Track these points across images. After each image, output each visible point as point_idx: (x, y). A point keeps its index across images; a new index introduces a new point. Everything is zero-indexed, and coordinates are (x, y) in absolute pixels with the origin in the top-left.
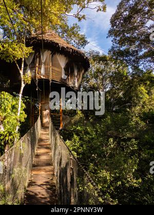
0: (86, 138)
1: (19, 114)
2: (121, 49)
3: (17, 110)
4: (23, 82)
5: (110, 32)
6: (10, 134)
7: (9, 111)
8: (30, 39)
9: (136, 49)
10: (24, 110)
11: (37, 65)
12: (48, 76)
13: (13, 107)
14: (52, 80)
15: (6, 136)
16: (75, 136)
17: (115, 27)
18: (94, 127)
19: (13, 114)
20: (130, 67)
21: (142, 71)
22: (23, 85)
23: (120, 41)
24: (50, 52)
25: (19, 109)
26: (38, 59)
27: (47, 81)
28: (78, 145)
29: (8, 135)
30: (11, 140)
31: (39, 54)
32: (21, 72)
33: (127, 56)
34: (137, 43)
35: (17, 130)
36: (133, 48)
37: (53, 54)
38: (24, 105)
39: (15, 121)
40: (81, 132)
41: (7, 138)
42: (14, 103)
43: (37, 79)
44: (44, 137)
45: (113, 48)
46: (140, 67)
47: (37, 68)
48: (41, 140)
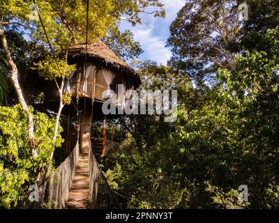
0: (131, 167)
1: (55, 138)
2: (183, 60)
3: (53, 134)
4: (61, 103)
5: (169, 40)
6: (45, 160)
7: (44, 135)
8: (73, 52)
9: (201, 61)
10: (61, 133)
11: (79, 81)
12: (91, 94)
13: (49, 130)
14: (95, 99)
15: (40, 163)
16: (118, 165)
17: (175, 36)
18: (141, 156)
19: (48, 138)
20: (193, 81)
21: (208, 87)
22: (62, 106)
23: (181, 51)
24: (95, 67)
25: (56, 132)
26: (80, 74)
27: (89, 100)
28: (120, 174)
29: (42, 161)
30: (45, 167)
31: (82, 69)
32: (61, 91)
33: (189, 69)
34: (201, 55)
35: (52, 156)
36: (197, 60)
37: (98, 69)
38: (61, 128)
39: (51, 146)
40: (125, 161)
41: (41, 165)
42: (51, 125)
43: (77, 97)
44: (81, 165)
45: (172, 59)
46: (206, 83)
47: (78, 85)
48: (78, 168)
